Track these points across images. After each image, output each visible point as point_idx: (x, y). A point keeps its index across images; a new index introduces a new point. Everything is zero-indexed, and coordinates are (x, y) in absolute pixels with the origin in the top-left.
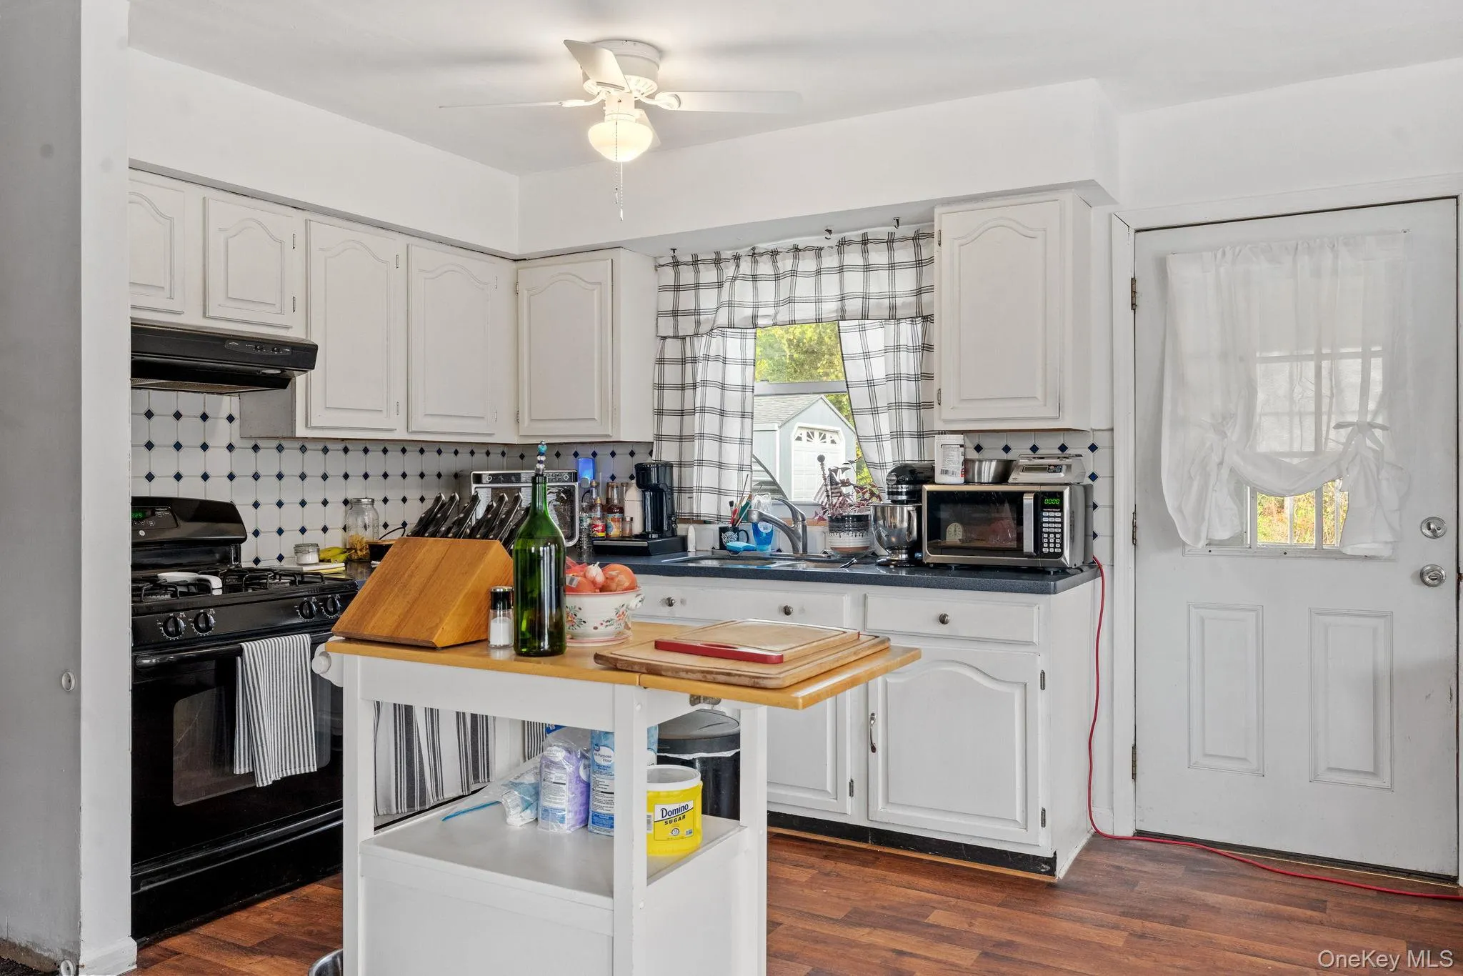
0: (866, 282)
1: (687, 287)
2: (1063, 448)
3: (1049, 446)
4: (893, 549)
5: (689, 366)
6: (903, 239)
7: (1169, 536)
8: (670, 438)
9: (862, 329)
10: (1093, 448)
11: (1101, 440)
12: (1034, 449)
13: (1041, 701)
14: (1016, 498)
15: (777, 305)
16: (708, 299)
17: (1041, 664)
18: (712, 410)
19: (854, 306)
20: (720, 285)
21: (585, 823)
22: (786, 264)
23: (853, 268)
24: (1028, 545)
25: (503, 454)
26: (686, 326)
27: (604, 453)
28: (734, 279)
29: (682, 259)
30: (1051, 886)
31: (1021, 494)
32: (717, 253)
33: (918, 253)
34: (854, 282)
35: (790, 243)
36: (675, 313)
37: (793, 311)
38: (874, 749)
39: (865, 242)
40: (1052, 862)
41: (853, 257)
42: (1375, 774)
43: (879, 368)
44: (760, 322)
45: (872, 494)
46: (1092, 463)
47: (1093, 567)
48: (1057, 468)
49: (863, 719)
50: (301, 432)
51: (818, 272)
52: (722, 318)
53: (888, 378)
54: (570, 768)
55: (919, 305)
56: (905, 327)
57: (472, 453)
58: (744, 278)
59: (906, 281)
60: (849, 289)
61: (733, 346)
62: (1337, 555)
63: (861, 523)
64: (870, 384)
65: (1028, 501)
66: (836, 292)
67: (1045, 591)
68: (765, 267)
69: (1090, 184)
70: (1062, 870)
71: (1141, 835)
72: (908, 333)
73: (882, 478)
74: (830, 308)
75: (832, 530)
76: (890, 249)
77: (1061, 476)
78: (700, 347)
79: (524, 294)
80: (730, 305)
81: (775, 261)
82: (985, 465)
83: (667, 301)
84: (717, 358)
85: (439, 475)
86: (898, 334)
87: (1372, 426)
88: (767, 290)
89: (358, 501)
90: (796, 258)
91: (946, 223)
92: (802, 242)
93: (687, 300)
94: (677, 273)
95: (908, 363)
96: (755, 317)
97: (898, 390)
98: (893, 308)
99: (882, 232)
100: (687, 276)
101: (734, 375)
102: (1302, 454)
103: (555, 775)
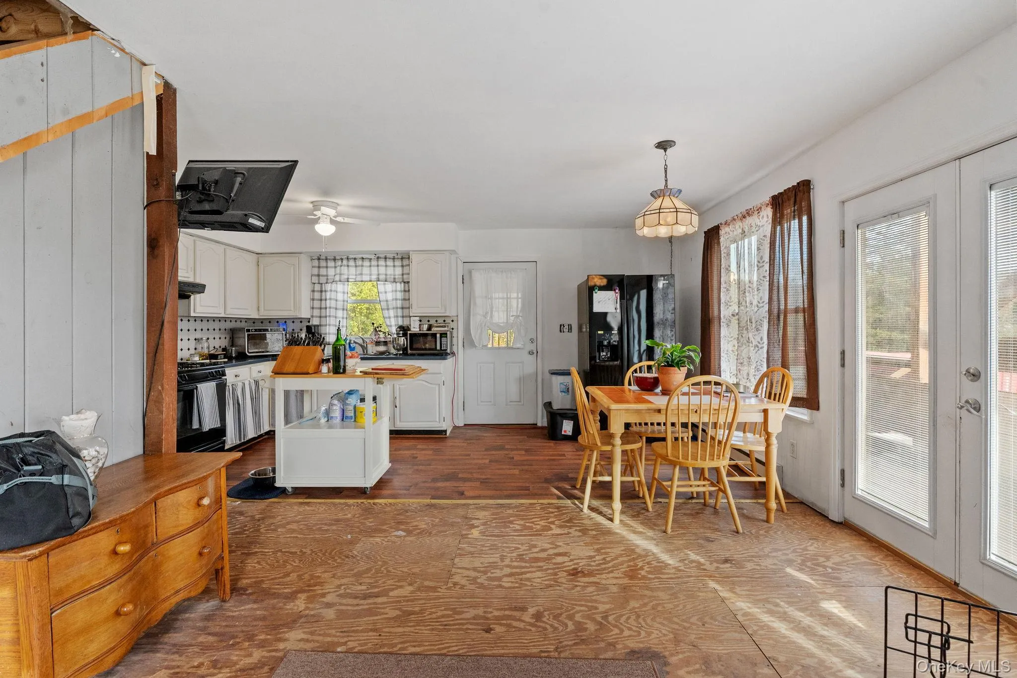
0: (386, 270)
1: (323, 267)
2: (444, 321)
3: (441, 320)
4: (398, 350)
5: (324, 293)
6: (398, 258)
7: (472, 344)
8: (316, 317)
9: (384, 284)
10: (453, 321)
11: (455, 319)
12: (436, 321)
13: (443, 388)
14: (434, 335)
15: (356, 275)
16: (331, 272)
17: (443, 378)
18: (333, 308)
19: (382, 277)
20: (335, 267)
21: (343, 420)
22: (359, 263)
23: (382, 266)
24: (438, 348)
25: (246, 322)
26: (323, 280)
27: (289, 323)
28: (341, 266)
29: (321, 258)
30: (446, 437)
31: (436, 334)
32: (335, 257)
33: (402, 263)
34: (382, 270)
35: (361, 256)
36: (319, 275)
37: (362, 278)
38: (396, 407)
39: (386, 258)
40: (445, 431)
41: (382, 262)
42: (520, 402)
43: (390, 296)
44: (350, 280)
45: (389, 334)
46: (452, 325)
47: (453, 354)
48: (445, 327)
49: (392, 399)
50: (192, 314)
51: (370, 266)
52: (337, 278)
53: (393, 300)
54: (339, 406)
55: (403, 278)
56: (398, 284)
57: (236, 321)
58: (345, 266)
59: (399, 271)
60: (380, 272)
61: (340, 287)
62: (512, 348)
63: (385, 343)
64: (387, 301)
65: (438, 335)
66: (376, 273)
67: (445, 359)
68: (352, 263)
69: (454, 251)
70: (448, 434)
71: (465, 425)
72: (400, 287)
73: (394, 330)
74: (374, 277)
75: (376, 345)
76: (394, 261)
77: (446, 329)
78: (328, 287)
79: (261, 266)
80: (340, 274)
81: (355, 261)
82: (425, 325)
83: (315, 271)
84: (335, 291)
85: (225, 330)
86: (396, 286)
87: (519, 316)
88: (352, 270)
89: (202, 339)
90: (363, 261)
91: (413, 257)
92: (364, 256)
93: (323, 271)
94: (319, 262)
95: (400, 295)
96: (348, 279)
97: (396, 303)
98: (395, 279)
99: (391, 256)
100: (323, 263)
101: (340, 297)
102: (503, 323)
103: (335, 408)
